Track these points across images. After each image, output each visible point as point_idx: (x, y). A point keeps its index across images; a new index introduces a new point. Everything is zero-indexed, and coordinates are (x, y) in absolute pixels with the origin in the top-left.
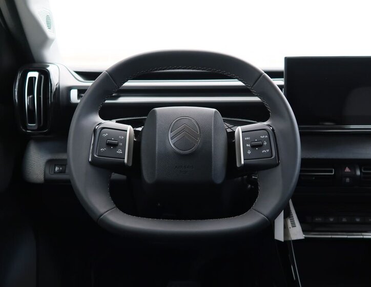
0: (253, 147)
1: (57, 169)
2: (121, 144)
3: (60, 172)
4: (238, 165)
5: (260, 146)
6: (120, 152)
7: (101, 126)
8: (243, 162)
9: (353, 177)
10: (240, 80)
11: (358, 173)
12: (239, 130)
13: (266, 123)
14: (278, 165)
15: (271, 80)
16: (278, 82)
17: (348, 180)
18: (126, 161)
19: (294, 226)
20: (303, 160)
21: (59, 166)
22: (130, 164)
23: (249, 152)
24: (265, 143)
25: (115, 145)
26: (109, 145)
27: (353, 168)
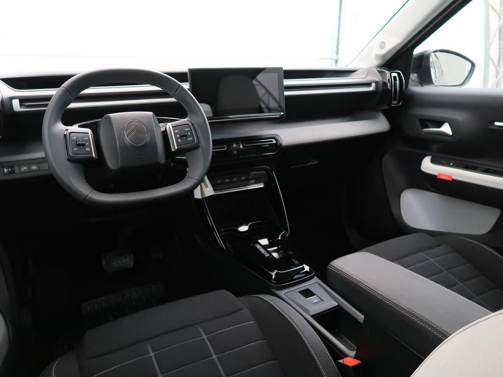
0: (182, 137)
1: (6, 170)
2: (87, 144)
3: (10, 173)
4: (173, 150)
5: (186, 136)
6: (88, 149)
7: (69, 131)
8: (176, 148)
9: (239, 150)
10: (158, 87)
11: (241, 147)
12: (169, 125)
13: (186, 120)
14: (199, 147)
15: (181, 84)
16: (186, 86)
17: (235, 152)
18: (94, 156)
19: (206, 186)
20: (213, 140)
21: (8, 167)
22: (97, 158)
23: (179, 140)
24: (189, 134)
25: (83, 145)
26: (79, 145)
27: (238, 144)
